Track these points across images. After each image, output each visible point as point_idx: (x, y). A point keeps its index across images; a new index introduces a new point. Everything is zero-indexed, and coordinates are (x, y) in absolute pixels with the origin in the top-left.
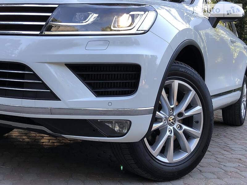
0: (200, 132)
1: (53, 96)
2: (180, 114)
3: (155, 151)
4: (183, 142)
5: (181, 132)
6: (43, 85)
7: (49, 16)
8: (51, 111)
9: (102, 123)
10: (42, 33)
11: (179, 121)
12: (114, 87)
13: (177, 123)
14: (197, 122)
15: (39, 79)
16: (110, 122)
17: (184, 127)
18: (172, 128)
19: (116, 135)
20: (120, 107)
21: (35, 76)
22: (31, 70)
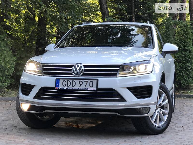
0: (168, 112)
1: (124, 100)
2: (160, 104)
3: (153, 121)
4: (162, 117)
5: (161, 112)
6: (121, 96)
7: (119, 69)
8: (124, 106)
9: (140, 109)
10: (117, 76)
11: (160, 108)
12: (142, 95)
13: (159, 109)
14: (166, 108)
15: (119, 94)
16: (143, 108)
17: (162, 110)
18: (157, 110)
19: (144, 114)
20: (145, 103)
21: (118, 93)
22: (116, 91)
